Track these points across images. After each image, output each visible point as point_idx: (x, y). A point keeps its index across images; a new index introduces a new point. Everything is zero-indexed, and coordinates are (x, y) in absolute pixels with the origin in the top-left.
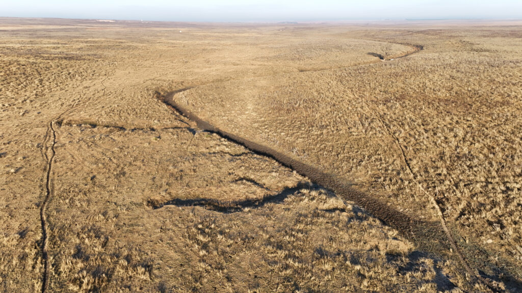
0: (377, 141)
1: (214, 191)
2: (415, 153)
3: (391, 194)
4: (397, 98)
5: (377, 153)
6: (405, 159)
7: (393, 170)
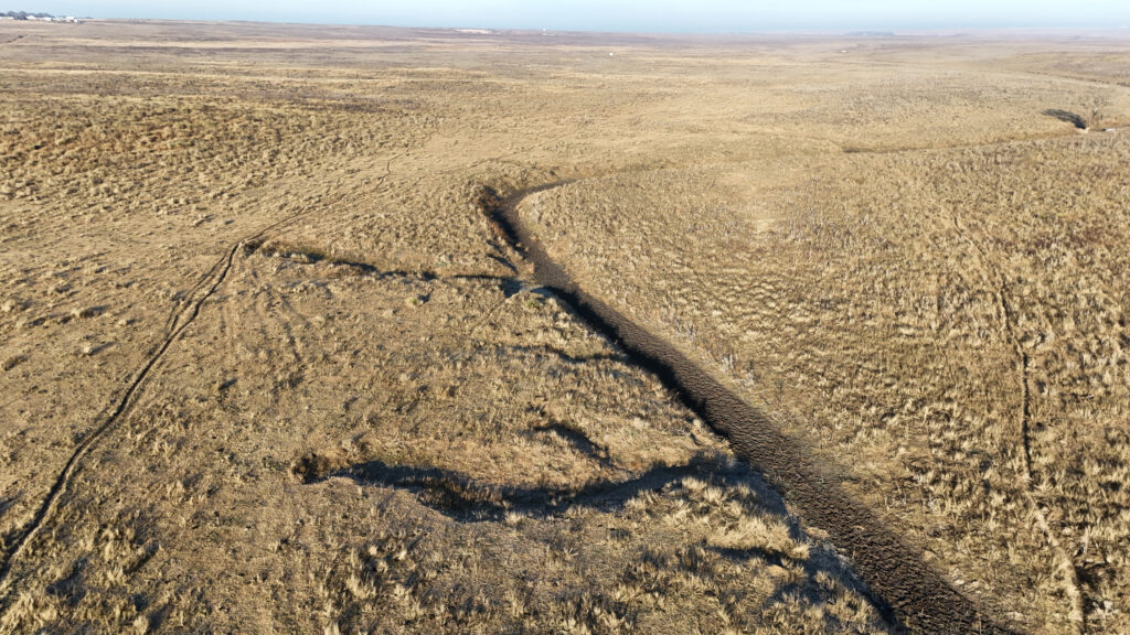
0: (961, 359)
1: (469, 451)
2: (1063, 409)
3: (942, 525)
4: (1073, 239)
5: (946, 395)
6: (1025, 422)
7: (970, 454)
